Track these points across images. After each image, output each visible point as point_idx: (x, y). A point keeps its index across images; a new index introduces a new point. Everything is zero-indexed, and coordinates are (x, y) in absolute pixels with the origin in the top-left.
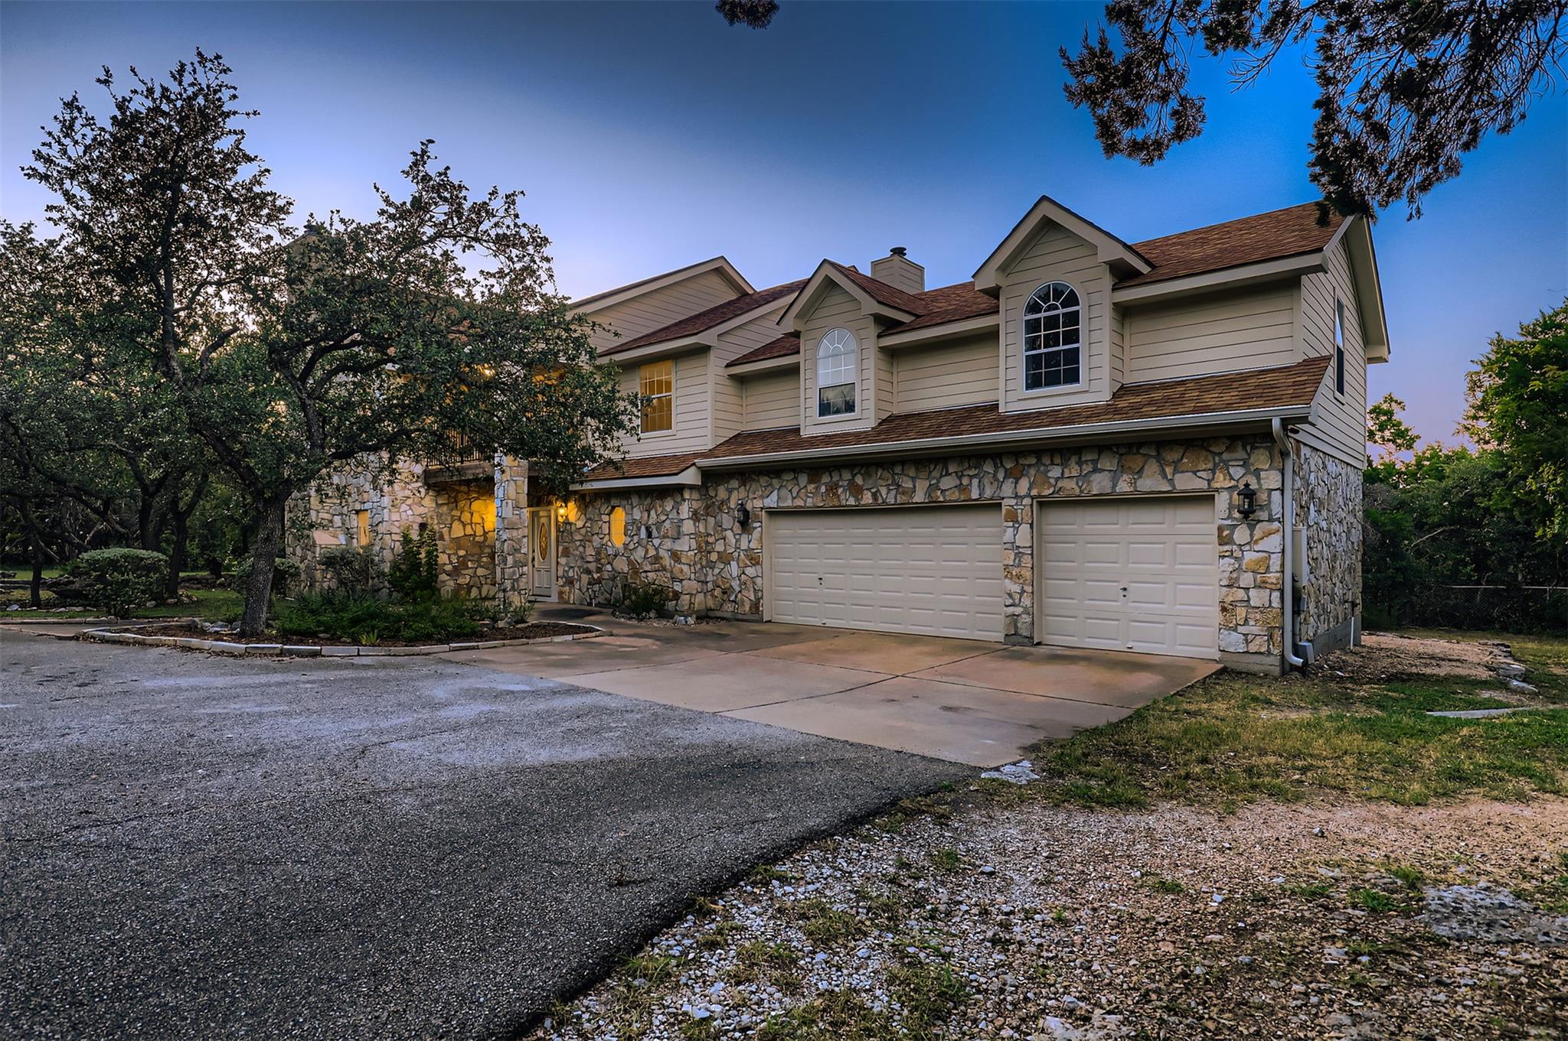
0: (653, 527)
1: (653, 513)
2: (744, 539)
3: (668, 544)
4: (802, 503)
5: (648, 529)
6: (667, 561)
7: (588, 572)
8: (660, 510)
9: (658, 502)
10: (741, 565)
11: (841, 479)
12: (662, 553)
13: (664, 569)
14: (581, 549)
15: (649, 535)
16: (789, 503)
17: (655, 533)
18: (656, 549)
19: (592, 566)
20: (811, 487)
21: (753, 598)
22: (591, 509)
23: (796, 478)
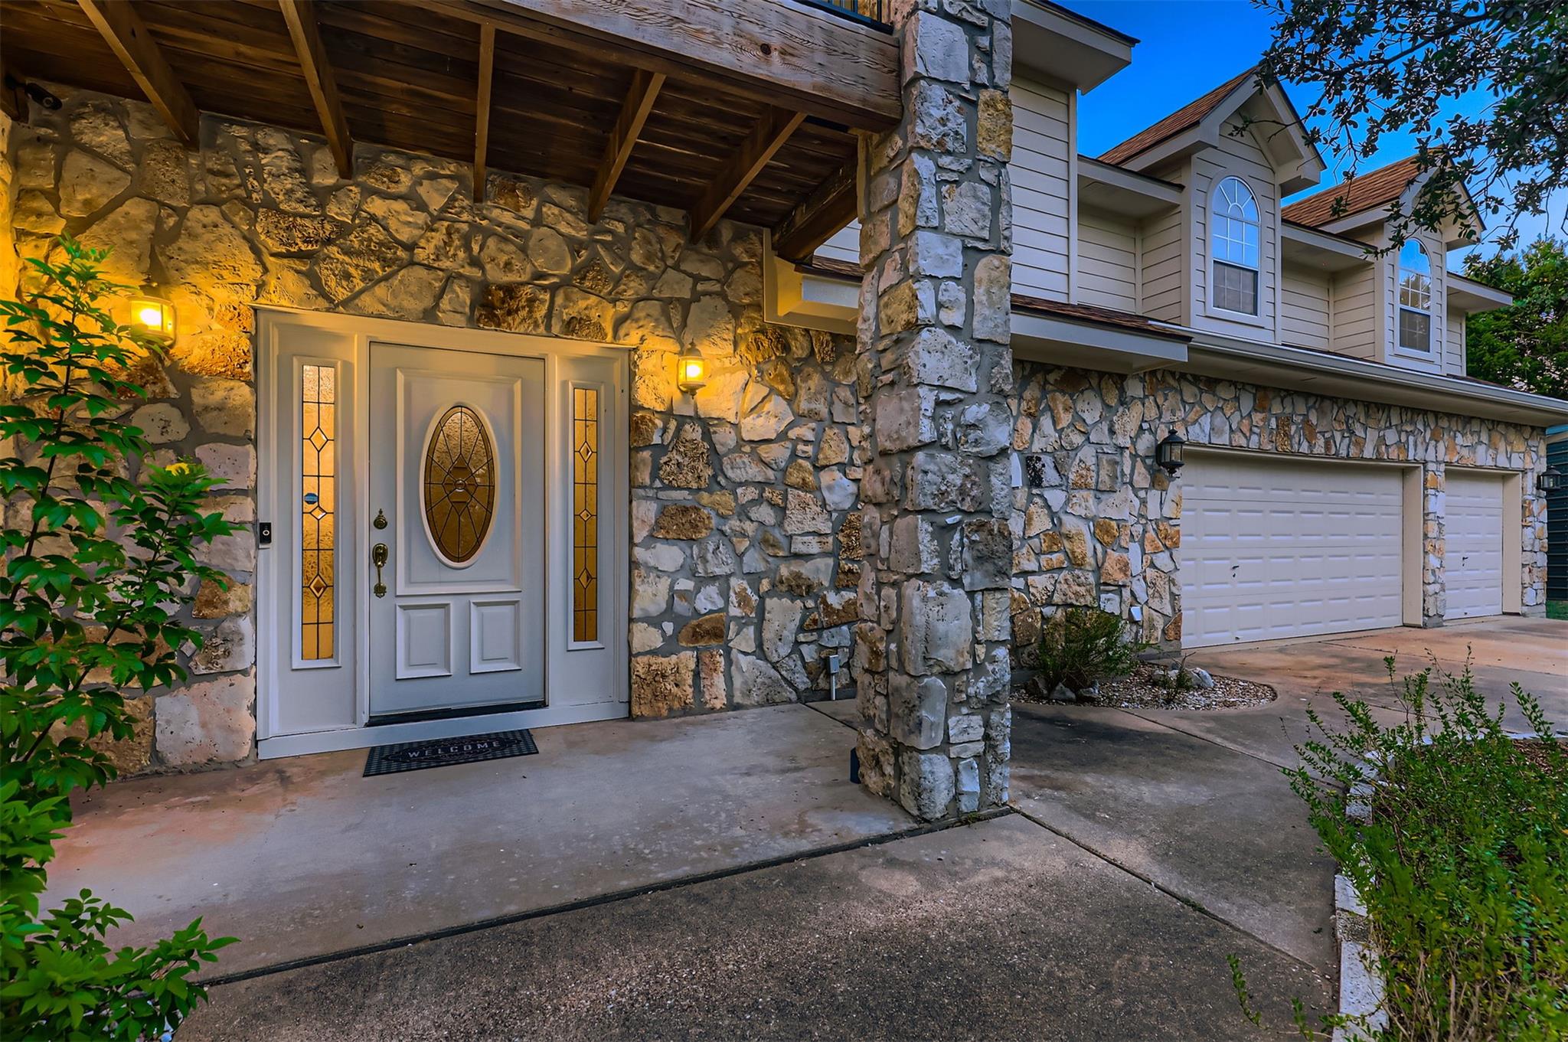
0: (1047, 460)
1: (1046, 422)
2: (1154, 496)
3: (1086, 503)
4: (1243, 442)
5: (1031, 463)
6: (1086, 547)
7: (798, 588)
8: (1065, 419)
9: (1061, 400)
10: (1148, 549)
11: (1294, 412)
12: (1070, 524)
13: (1075, 562)
14: (765, 514)
15: (1035, 480)
16: (1224, 439)
17: (1050, 475)
18: (1052, 515)
19: (819, 571)
20: (1257, 417)
21: (1168, 611)
22: (815, 381)
23: (1237, 399)
